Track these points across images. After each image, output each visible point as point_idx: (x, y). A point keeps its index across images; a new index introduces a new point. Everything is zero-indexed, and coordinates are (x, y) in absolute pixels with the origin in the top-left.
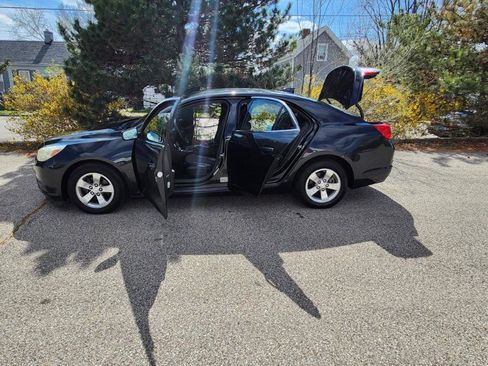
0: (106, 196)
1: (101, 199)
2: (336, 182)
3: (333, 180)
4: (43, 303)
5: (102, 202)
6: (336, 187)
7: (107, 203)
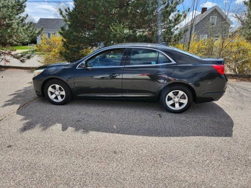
0: (62, 96)
1: (59, 97)
2: (185, 98)
3: (183, 97)
4: (8, 147)
5: (60, 99)
6: (185, 102)
7: (62, 100)
